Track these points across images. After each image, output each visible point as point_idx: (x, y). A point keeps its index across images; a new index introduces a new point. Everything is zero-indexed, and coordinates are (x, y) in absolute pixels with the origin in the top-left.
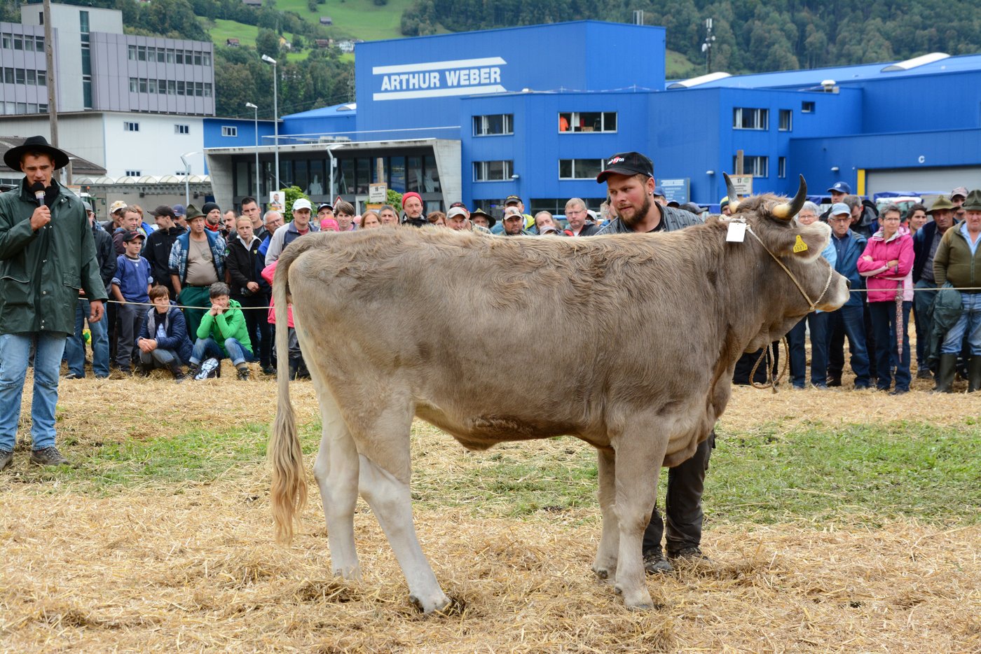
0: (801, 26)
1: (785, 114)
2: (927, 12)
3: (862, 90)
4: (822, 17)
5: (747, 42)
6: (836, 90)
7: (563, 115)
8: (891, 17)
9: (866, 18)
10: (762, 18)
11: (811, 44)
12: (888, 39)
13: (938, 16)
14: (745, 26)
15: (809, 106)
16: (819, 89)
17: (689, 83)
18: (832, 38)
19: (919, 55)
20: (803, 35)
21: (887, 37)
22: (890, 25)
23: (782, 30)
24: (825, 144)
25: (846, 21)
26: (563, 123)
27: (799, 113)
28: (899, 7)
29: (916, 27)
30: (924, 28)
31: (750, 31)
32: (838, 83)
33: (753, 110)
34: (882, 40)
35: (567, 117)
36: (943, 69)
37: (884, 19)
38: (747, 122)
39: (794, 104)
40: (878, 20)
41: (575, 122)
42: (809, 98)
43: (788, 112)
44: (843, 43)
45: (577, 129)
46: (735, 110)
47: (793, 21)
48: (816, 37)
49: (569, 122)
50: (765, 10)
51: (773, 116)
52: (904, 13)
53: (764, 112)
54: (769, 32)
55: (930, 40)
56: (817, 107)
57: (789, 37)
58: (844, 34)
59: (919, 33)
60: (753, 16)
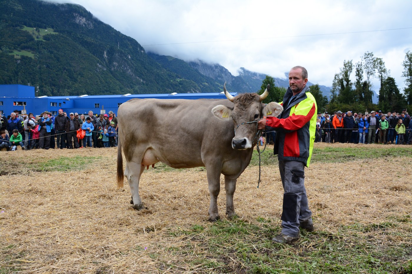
0: (53, 89)
1: (60, 104)
2: (75, 89)
3: (74, 100)
4: (56, 88)
5: (42, 92)
6: (69, 100)
7: (14, 102)
8: (69, 89)
9: (64, 89)
10: (45, 87)
11: (54, 92)
12: (68, 93)
13: (77, 89)
14: (42, 89)
15: (64, 102)
16: (66, 100)
17: (40, 97)
18: (58, 92)
19: (74, 96)
20: (53, 91)
21: (68, 92)
22: (69, 90)
23: (49, 90)
24: (68, 109)
25: (61, 89)
26: (14, 104)
27: (63, 104)
28: (70, 87)
29: (73, 91)
30: (75, 91)
31: (43, 89)
32: (69, 99)
33: (54, 103)
34: (67, 93)
35: (15, 103)
36: (88, 97)
37: (68, 89)
38: (53, 105)
39: (62, 102)
40: (67, 89)
41: (17, 104)
42: (64, 101)
43: (61, 103)
44: (60, 93)
45: (17, 105)
46: (51, 103)
47: (51, 88)
48: (55, 91)
49: (16, 103)
50: (46, 86)
51: (58, 104)
52: (71, 88)
53: (56, 103)
54: (46, 90)
55: (76, 93)
56: (66, 103)
57: (50, 91)
58: (61, 91)
59: (74, 92)
60: (43, 87)
